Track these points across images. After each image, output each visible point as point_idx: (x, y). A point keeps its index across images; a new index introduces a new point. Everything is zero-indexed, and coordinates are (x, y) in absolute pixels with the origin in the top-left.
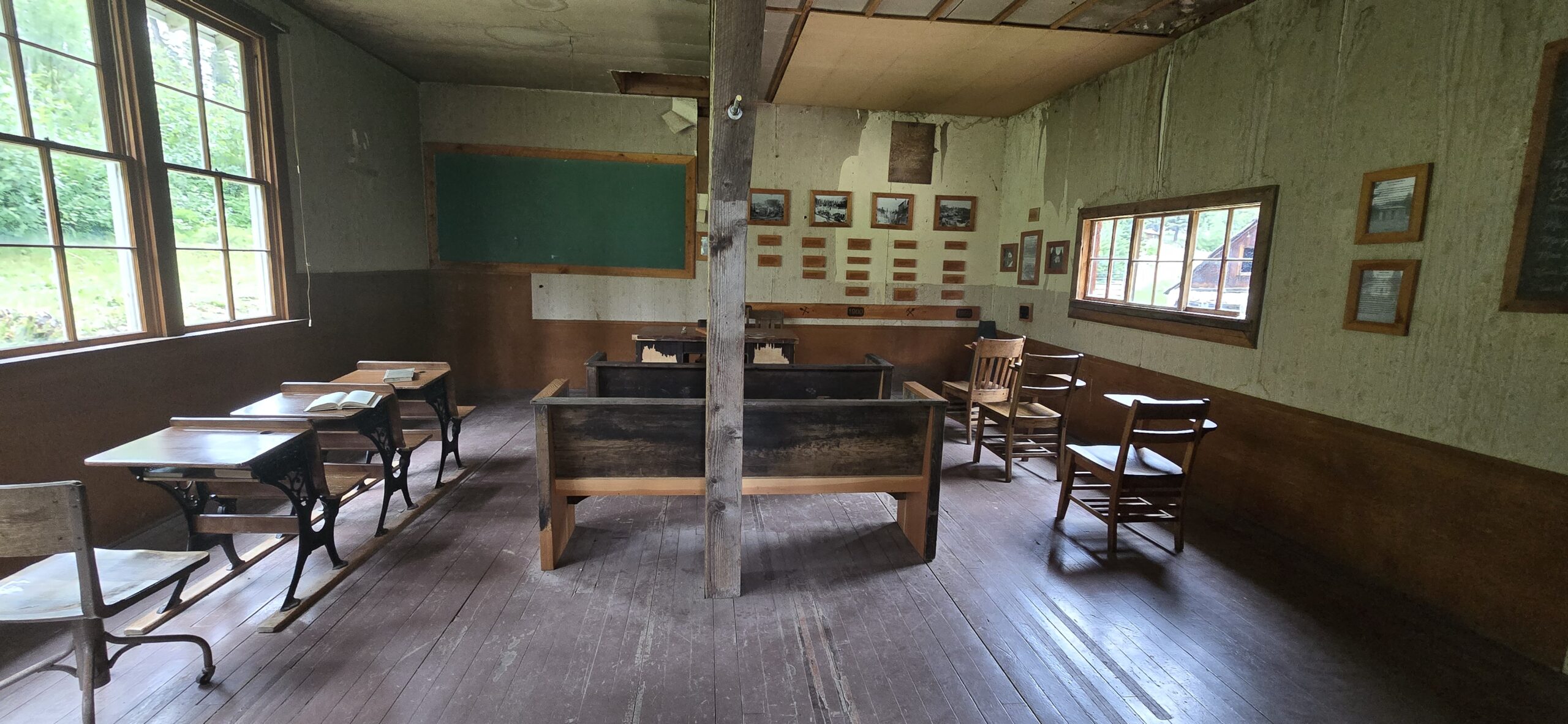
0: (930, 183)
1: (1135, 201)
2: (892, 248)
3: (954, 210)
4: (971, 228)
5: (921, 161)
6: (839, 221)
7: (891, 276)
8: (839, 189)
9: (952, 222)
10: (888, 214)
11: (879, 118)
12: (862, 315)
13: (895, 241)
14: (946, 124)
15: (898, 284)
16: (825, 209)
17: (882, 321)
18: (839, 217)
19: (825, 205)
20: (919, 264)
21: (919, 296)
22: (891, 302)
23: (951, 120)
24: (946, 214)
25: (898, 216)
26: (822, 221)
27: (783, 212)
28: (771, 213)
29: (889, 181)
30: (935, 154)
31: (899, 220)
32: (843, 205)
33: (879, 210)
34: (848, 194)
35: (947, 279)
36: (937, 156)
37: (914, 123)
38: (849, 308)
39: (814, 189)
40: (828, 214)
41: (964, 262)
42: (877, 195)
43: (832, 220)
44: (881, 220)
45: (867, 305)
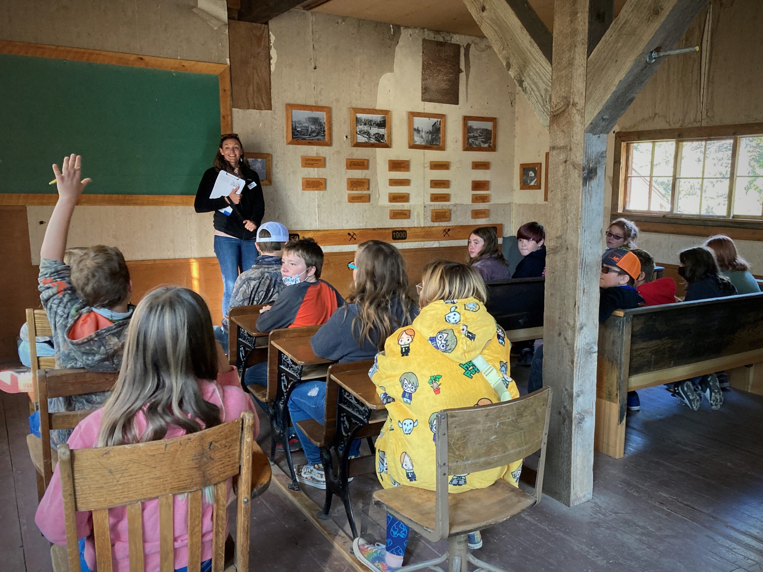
0: (458, 104)
1: (677, 127)
2: (428, 170)
3: (479, 131)
4: (492, 148)
5: (449, 81)
6: (379, 141)
7: (428, 198)
8: (378, 108)
9: (477, 142)
10: (423, 134)
11: (410, 35)
12: (405, 238)
13: (431, 162)
14: (469, 45)
15: (434, 205)
16: (365, 128)
17: (422, 243)
18: (379, 137)
19: (365, 124)
20: (453, 184)
21: (453, 217)
22: (430, 224)
23: (473, 42)
24: (472, 134)
25: (432, 136)
26: (363, 141)
27: (324, 131)
28: (313, 132)
29: (423, 100)
30: (461, 74)
31: (433, 140)
32: (382, 124)
33: (415, 129)
34: (386, 112)
35: (476, 199)
36: (462, 76)
37: (442, 42)
38: (393, 232)
39: (354, 106)
40: (368, 133)
41: (488, 181)
42: (413, 114)
43: (373, 141)
44: (418, 140)
45: (409, 228)
